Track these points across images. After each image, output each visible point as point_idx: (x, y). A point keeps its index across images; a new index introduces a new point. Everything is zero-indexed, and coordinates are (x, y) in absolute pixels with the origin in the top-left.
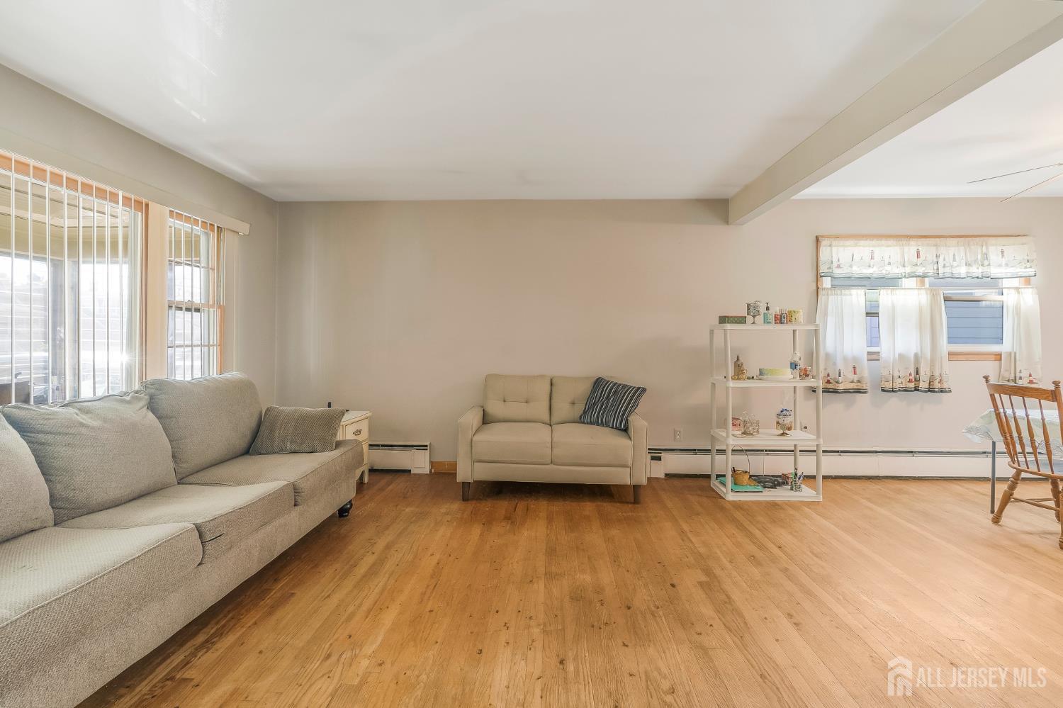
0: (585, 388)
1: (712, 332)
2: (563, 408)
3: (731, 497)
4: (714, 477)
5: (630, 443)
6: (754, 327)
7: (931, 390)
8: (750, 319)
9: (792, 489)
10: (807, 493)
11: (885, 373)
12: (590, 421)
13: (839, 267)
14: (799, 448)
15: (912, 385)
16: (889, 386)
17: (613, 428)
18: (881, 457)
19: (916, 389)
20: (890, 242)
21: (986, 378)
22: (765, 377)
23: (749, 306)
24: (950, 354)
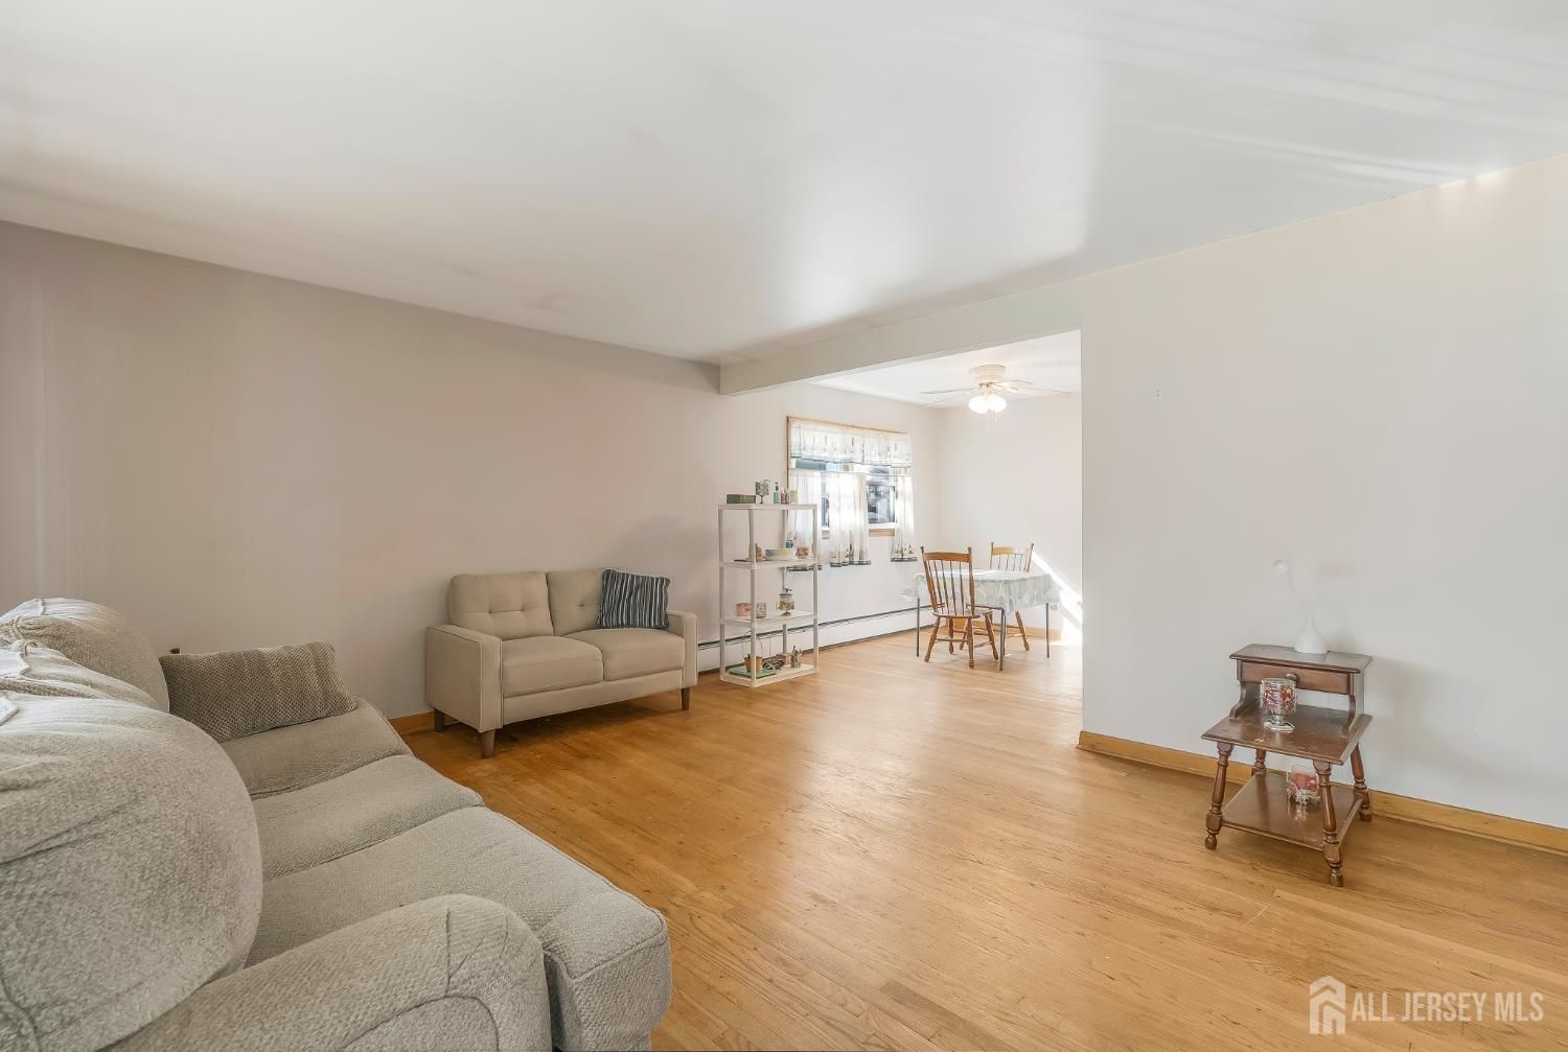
0: (592, 585)
1: (720, 512)
2: (575, 612)
3: (757, 684)
4: (723, 670)
5: (683, 640)
6: (762, 506)
7: (860, 563)
8: (758, 498)
9: (793, 666)
10: (805, 668)
11: (833, 550)
12: (635, 622)
13: (804, 449)
14: (788, 627)
15: (847, 560)
16: (836, 561)
17: (650, 627)
18: (857, 624)
19: (851, 563)
20: (836, 429)
21: (922, 548)
22: (771, 558)
23: (757, 484)
24: (870, 531)
